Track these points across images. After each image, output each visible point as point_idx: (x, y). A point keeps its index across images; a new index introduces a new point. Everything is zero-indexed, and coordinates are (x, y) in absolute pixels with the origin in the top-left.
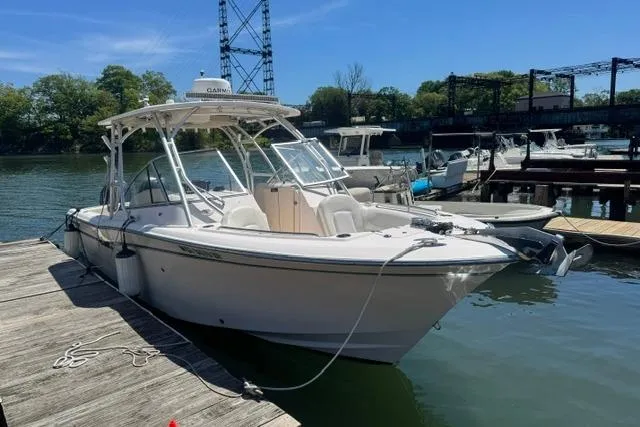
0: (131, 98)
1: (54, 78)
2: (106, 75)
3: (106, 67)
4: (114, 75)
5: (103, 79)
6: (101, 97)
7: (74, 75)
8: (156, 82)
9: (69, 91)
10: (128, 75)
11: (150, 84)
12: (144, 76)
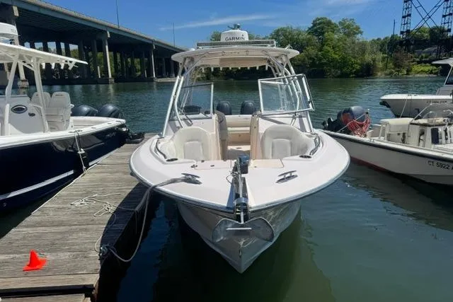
0: (328, 39)
1: (282, 29)
2: (315, 25)
3: (314, 19)
4: (319, 24)
5: (312, 27)
6: (309, 39)
7: (294, 27)
8: (348, 27)
9: (290, 37)
10: (329, 23)
11: (344, 28)
12: (340, 23)
